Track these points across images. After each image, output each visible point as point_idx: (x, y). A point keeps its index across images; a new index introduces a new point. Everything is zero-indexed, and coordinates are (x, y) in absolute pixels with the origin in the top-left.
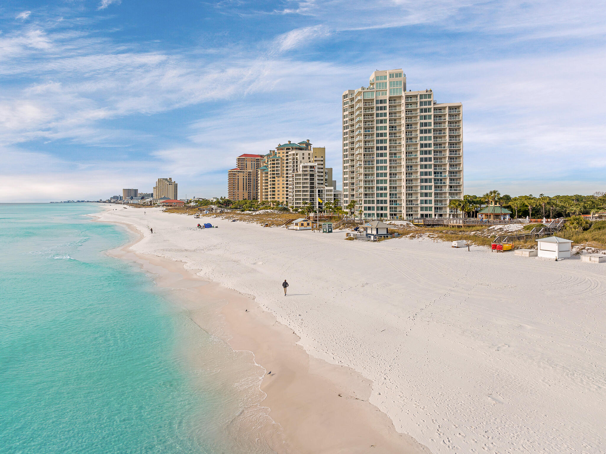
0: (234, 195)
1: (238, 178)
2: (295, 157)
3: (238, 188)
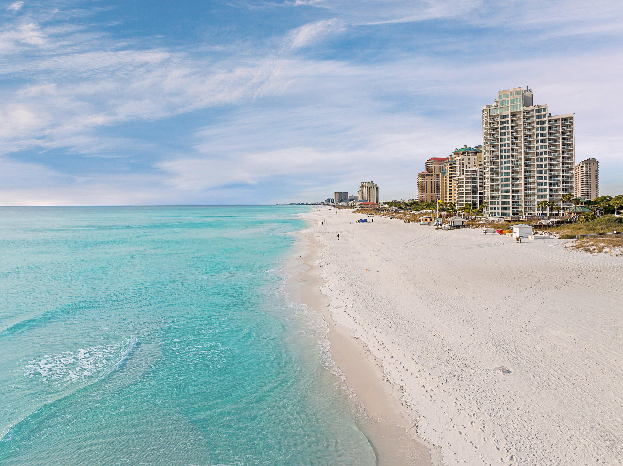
0: (423, 197)
1: (427, 181)
2: (461, 162)
3: (427, 190)
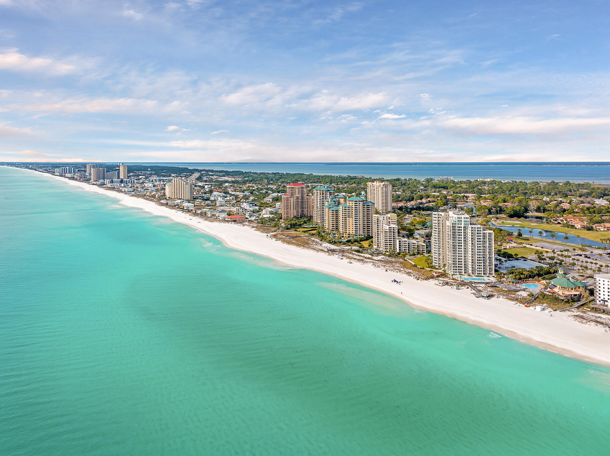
1: (290, 202)
3: (290, 208)
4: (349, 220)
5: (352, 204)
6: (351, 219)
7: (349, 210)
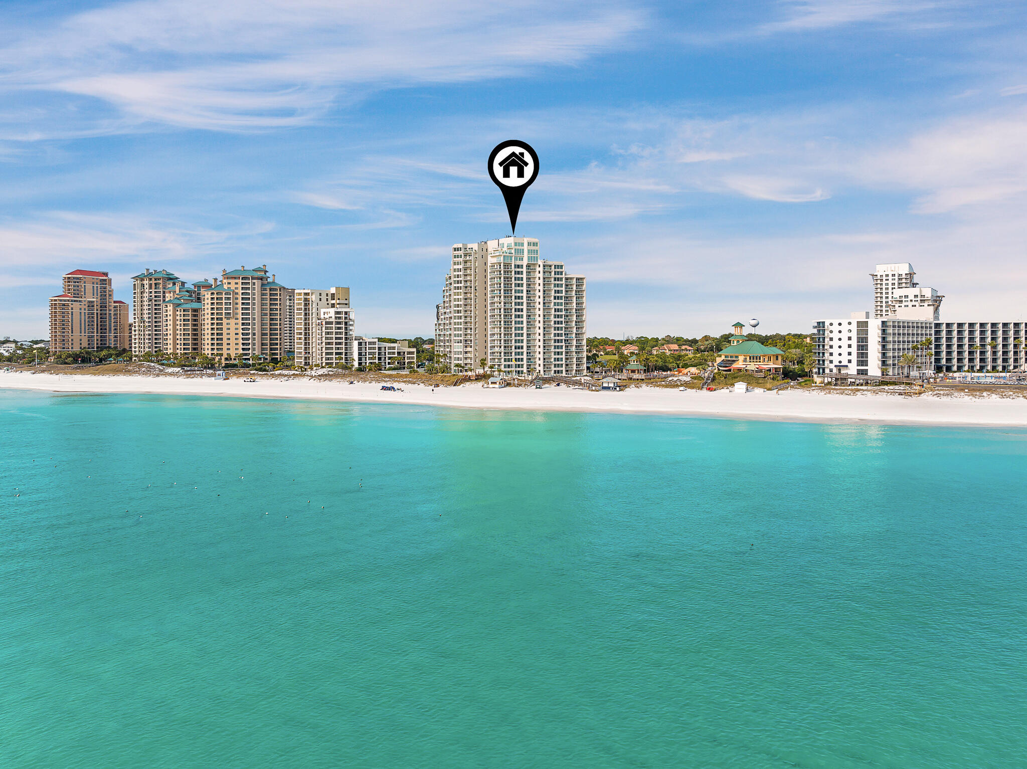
1: (72, 313)
3: (72, 328)
4: (227, 324)
5: (236, 286)
6: (232, 321)
7: (229, 299)
